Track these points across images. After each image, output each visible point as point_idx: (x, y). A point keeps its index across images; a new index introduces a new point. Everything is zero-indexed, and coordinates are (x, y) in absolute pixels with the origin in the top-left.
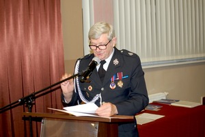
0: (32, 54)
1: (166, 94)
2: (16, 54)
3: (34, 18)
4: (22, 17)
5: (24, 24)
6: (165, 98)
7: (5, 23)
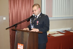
1: (71, 28)
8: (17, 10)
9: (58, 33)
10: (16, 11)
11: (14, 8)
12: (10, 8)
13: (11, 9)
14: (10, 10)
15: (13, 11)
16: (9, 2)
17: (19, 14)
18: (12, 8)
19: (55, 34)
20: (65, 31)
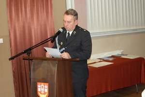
0: (36, 27)
1: (122, 51)
2: (27, 28)
3: (37, 7)
4: (29, 6)
5: (31, 11)
6: (121, 54)
7: (20, 10)
8: (24, 23)
9: (100, 61)
10: (21, 24)
11: (18, 20)
12: (9, 21)
13: (13, 23)
14: (11, 24)
15: (17, 25)
16: (8, 8)
17: (27, 31)
18: (13, 19)
19: (95, 63)
20: (113, 56)
